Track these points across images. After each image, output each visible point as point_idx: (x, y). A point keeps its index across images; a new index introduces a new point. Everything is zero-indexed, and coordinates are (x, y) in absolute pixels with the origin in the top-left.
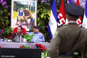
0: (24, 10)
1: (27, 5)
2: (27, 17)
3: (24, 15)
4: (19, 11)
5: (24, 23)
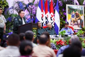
0: (75, 13)
1: (77, 9)
2: (77, 19)
3: (75, 17)
4: (72, 14)
5: (76, 23)
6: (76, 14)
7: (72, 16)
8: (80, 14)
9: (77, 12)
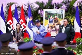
0: (53, 18)
1: (56, 14)
2: (56, 24)
3: (53, 22)
4: (50, 19)
5: (54, 29)
6: (55, 18)
7: (50, 21)
8: (60, 19)
9: (55, 16)
